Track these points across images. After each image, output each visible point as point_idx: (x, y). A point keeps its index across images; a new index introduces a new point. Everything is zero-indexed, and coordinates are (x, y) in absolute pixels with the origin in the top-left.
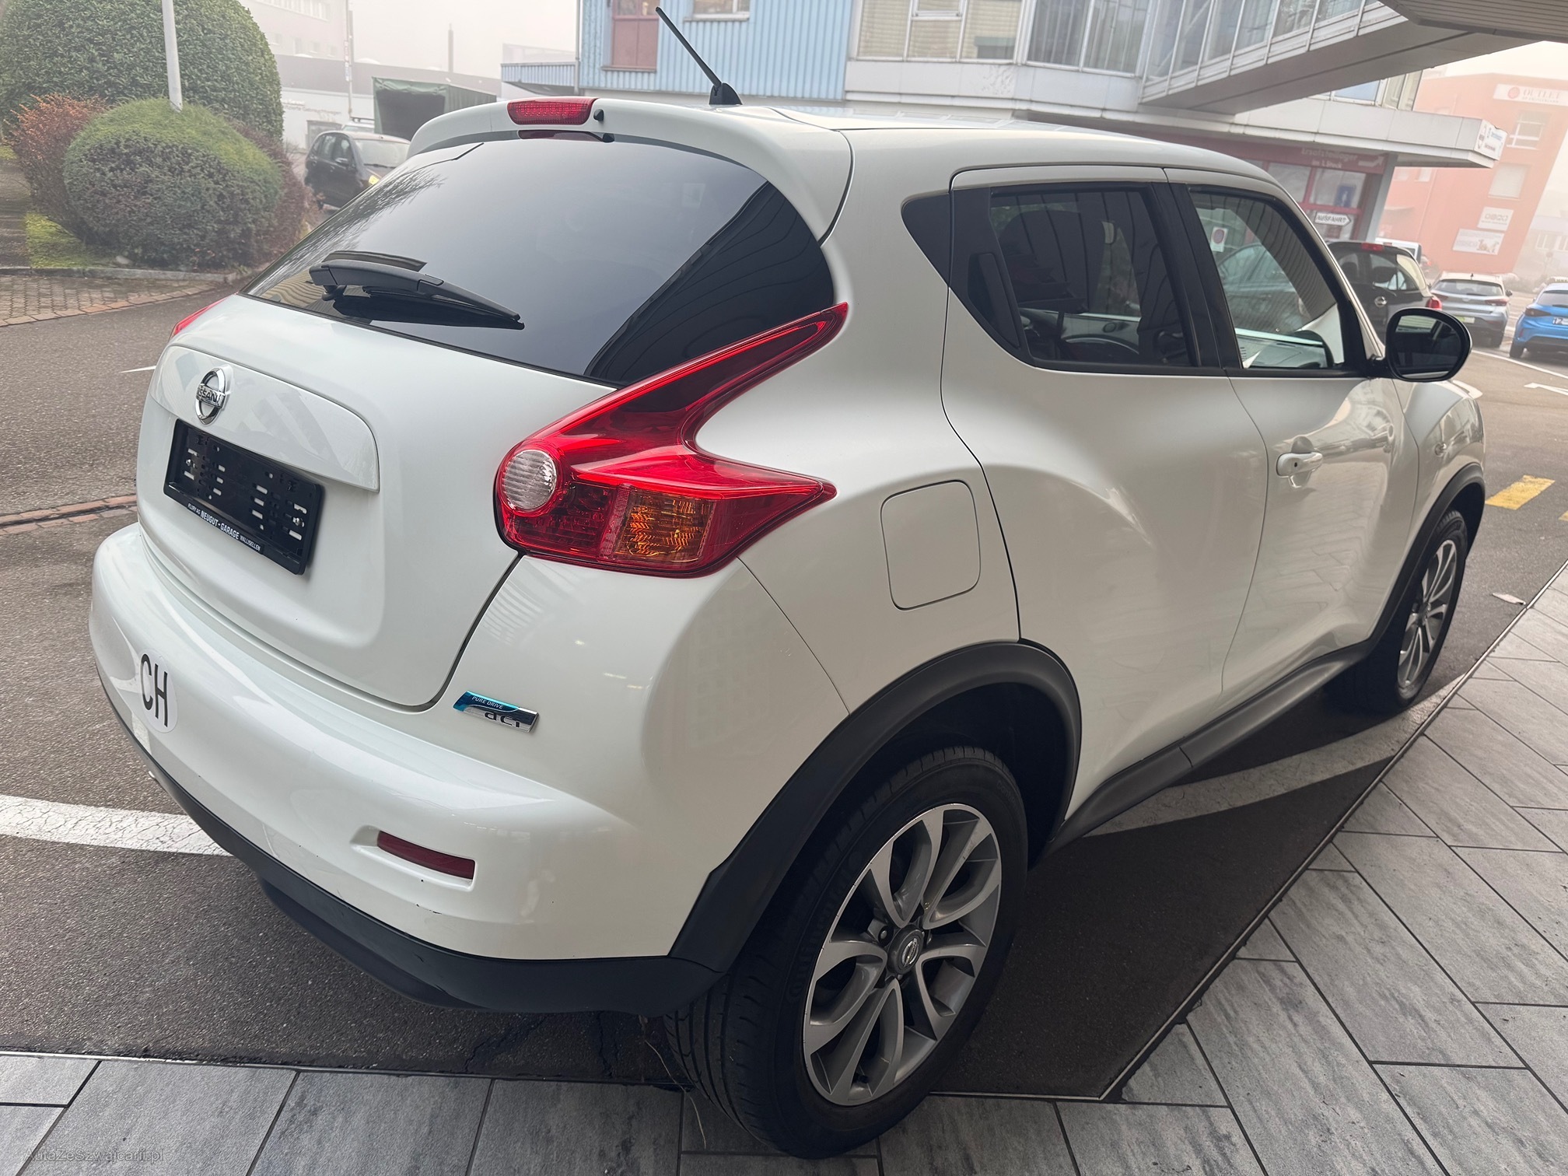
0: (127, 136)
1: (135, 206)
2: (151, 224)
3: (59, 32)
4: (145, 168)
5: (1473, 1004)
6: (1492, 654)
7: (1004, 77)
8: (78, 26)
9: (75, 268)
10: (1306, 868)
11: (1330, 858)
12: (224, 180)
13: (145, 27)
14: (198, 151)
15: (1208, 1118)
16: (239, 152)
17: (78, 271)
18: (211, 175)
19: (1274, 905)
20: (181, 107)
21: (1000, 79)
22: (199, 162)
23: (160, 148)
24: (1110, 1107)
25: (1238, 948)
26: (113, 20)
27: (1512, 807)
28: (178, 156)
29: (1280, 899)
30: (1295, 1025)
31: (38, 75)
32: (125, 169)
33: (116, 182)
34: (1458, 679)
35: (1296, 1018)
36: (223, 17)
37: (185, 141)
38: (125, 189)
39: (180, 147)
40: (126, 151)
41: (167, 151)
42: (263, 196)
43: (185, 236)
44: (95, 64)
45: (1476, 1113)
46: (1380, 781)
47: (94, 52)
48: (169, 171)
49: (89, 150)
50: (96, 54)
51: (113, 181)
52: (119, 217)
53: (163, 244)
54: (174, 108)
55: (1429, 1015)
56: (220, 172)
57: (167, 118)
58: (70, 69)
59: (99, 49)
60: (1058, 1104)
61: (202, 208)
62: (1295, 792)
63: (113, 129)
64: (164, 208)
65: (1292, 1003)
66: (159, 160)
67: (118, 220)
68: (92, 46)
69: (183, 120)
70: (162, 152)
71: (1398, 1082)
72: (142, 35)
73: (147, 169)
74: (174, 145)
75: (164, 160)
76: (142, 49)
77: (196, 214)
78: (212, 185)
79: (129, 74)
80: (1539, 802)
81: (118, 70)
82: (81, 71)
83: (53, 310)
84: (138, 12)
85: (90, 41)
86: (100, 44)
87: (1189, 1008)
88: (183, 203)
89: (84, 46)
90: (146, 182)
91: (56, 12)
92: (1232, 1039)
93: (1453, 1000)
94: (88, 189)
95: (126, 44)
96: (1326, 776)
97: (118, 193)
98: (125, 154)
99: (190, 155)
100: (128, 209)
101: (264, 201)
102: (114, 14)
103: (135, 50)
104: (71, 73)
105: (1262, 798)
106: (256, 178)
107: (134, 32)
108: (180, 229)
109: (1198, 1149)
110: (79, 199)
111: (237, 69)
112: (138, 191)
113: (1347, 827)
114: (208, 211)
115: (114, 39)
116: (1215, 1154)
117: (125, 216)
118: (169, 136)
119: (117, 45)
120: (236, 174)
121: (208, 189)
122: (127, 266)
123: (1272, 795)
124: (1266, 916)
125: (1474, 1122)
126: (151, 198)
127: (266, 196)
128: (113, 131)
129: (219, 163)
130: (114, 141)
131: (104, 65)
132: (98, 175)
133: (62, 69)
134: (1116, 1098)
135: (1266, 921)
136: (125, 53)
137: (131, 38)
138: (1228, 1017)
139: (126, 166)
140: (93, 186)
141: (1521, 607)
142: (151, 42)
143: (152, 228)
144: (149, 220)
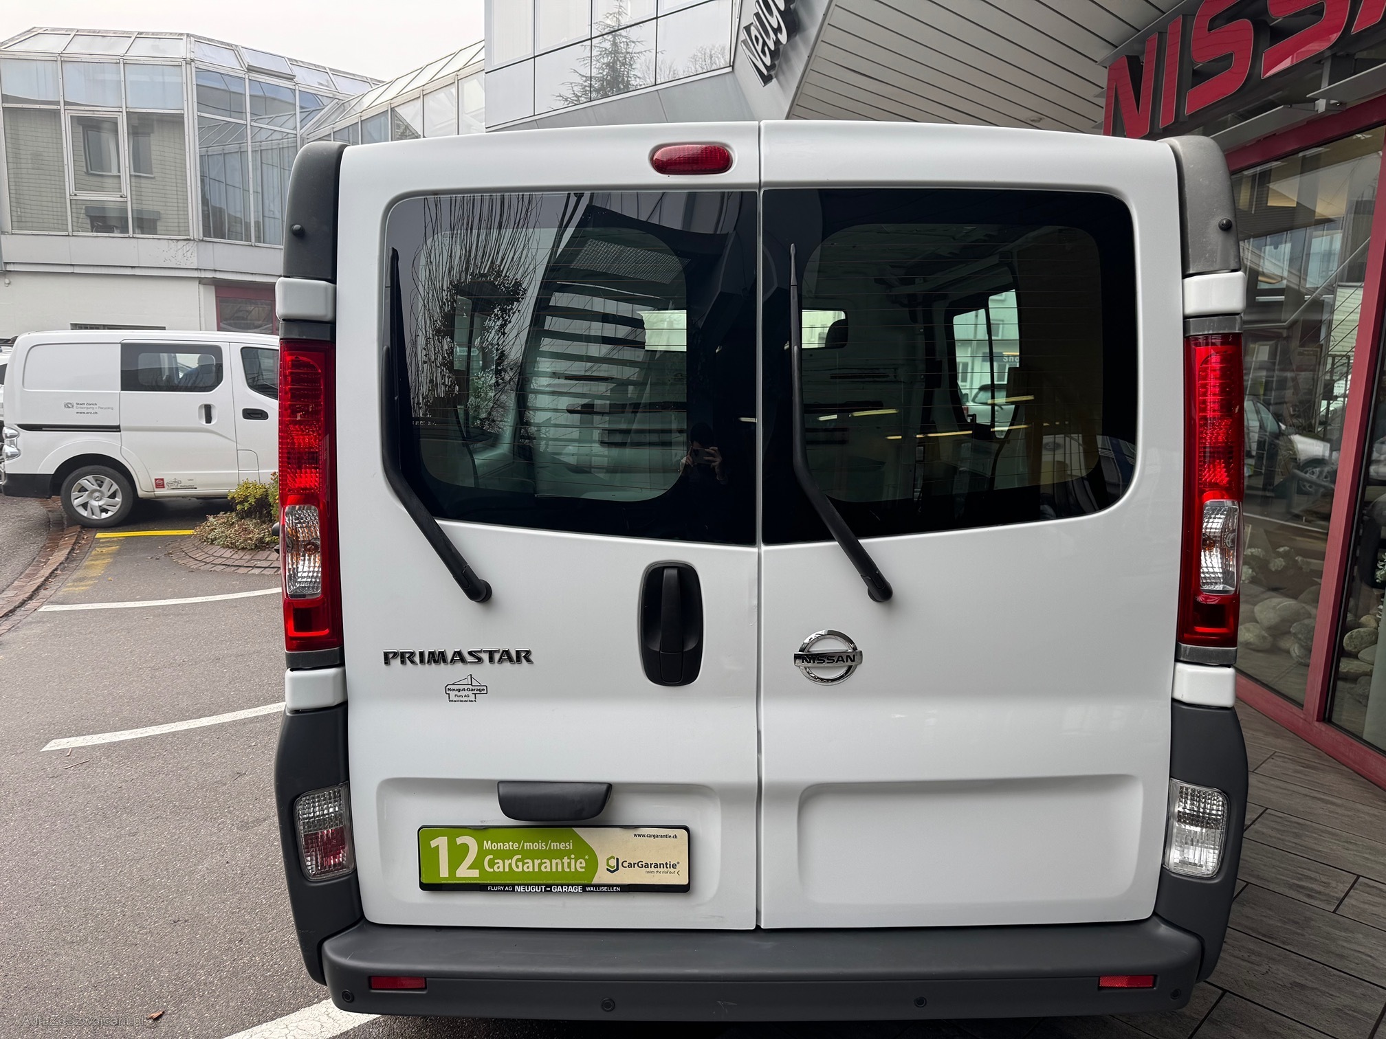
7: (185, 251)
21: (180, 253)
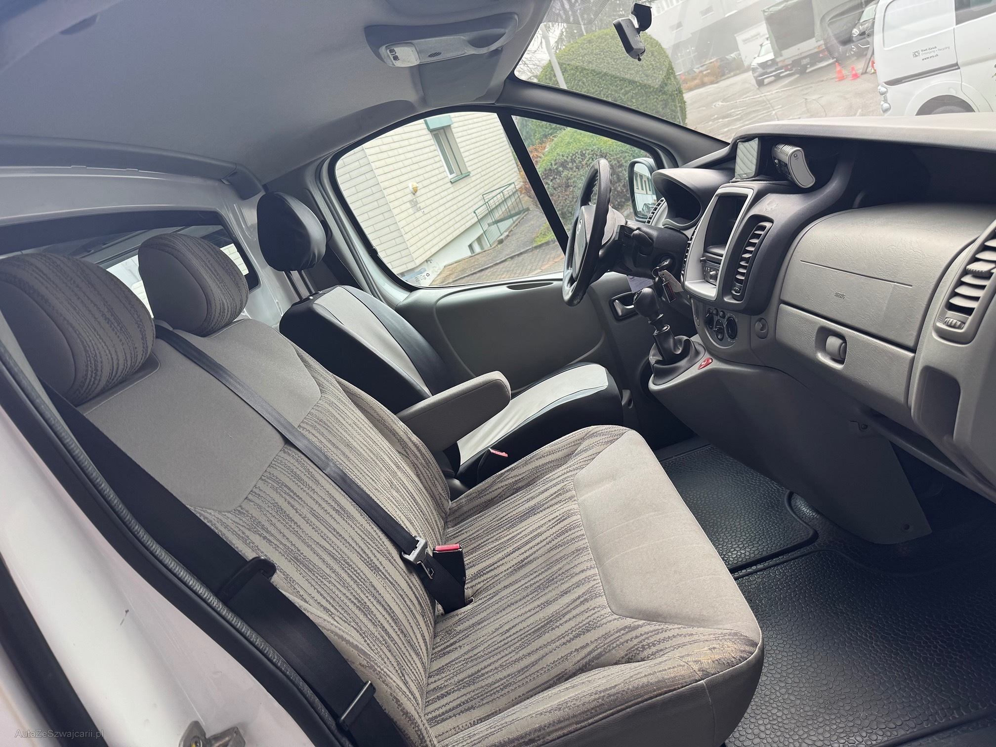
0: (555, 158)
33: (555, 186)
40: (555, 167)
90: (568, 180)
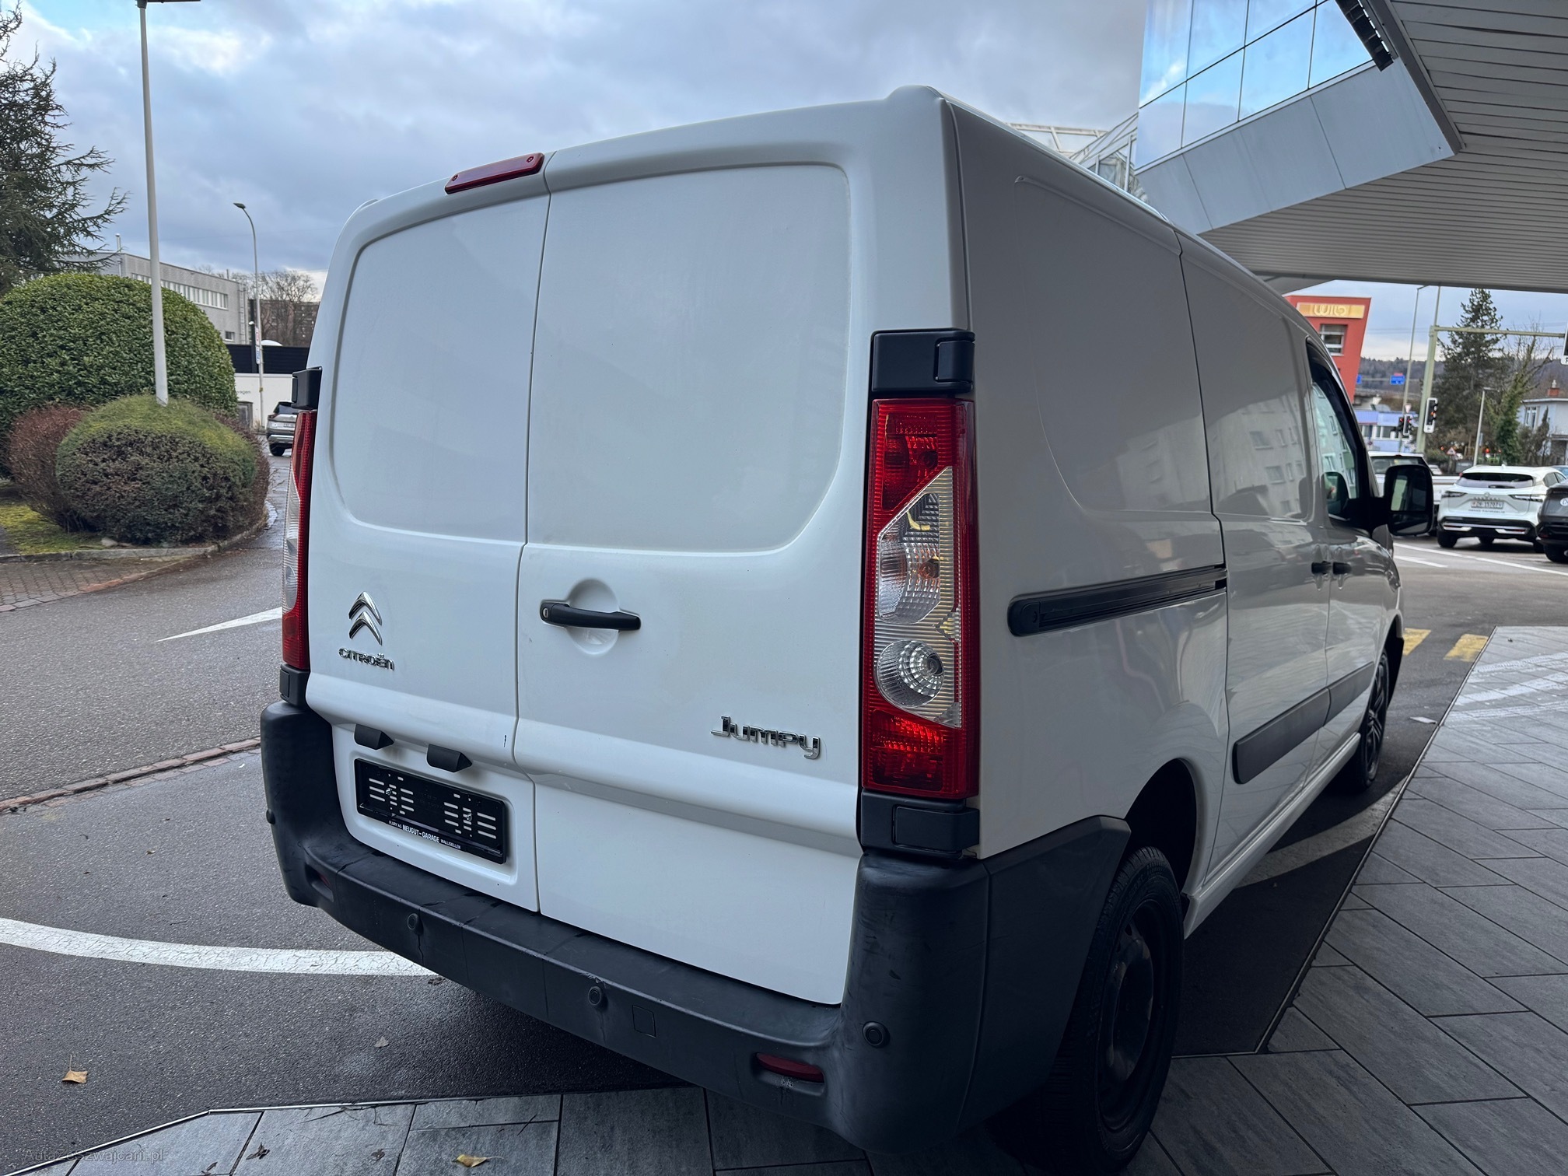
1: (125, 491)
2: (139, 507)
3: (33, 342)
4: (135, 457)
5: (1483, 978)
6: (1424, 760)
8: (51, 335)
9: (63, 552)
10: (1339, 910)
11: (1352, 901)
12: (208, 463)
13: (115, 333)
14: (184, 439)
15: (1331, 1056)
16: (221, 437)
17: (66, 555)
18: (196, 459)
19: (1326, 933)
20: (166, 402)
22: (186, 448)
23: (150, 439)
24: (1263, 1056)
25: (1310, 962)
26: (84, 328)
27: (1471, 860)
28: (166, 445)
29: (1328, 930)
30: (1367, 1001)
31: (10, 380)
32: (117, 459)
34: (1404, 780)
35: (1366, 997)
36: (185, 319)
37: (173, 431)
38: (116, 477)
39: (168, 438)
41: (157, 440)
42: (241, 474)
43: (169, 516)
44: (66, 367)
45: (1505, 1038)
46: (1371, 851)
47: (66, 356)
48: (159, 458)
49: (82, 444)
50: (68, 358)
51: (104, 470)
52: (108, 502)
53: (148, 524)
54: (160, 403)
55: (1455, 987)
56: (207, 456)
57: (155, 412)
58: (43, 373)
59: (72, 354)
60: (1228, 1057)
61: (188, 489)
62: (1311, 863)
63: (104, 424)
64: (152, 491)
65: (1360, 989)
66: (149, 450)
67: (107, 505)
68: (64, 351)
69: (169, 413)
70: (152, 442)
71: (1448, 1026)
72: (111, 339)
73: (137, 458)
74: (162, 436)
75: (154, 449)
76: (111, 352)
77: (181, 495)
78: (199, 468)
79: (98, 374)
80: (1489, 855)
81: (88, 371)
82: (52, 374)
83: (54, 591)
84: (108, 320)
85: (62, 347)
86: (72, 349)
87: (1292, 998)
88: (170, 486)
89: (56, 352)
91: (30, 324)
92: (1329, 1013)
93: (1469, 977)
94: (80, 478)
95: (96, 348)
96: (1330, 851)
97: (109, 481)
98: (117, 446)
99: (177, 443)
100: (118, 495)
101: (242, 477)
102: (86, 323)
103: (105, 353)
104: (43, 377)
105: (1290, 870)
106: (236, 459)
107: (104, 337)
108: (166, 510)
109: (1331, 1073)
110: (70, 488)
111: (198, 363)
112: (129, 478)
113: (1358, 881)
114: (193, 491)
115: (85, 344)
116: (1342, 1074)
117: (114, 501)
118: (159, 427)
119: (87, 350)
120: (218, 456)
121: (193, 472)
122: (112, 547)
123: (1296, 867)
124: (1323, 940)
125: (1505, 1043)
126: (140, 483)
127: (244, 474)
128: (105, 426)
129: (204, 447)
130: (106, 435)
131: (74, 367)
132: (91, 465)
133: (35, 373)
134: (1265, 1050)
135: (1324, 943)
136: (95, 356)
137: (101, 342)
138: (1321, 1002)
139: (118, 456)
140: (85, 475)
141: (1435, 726)
142: (119, 345)
143: (139, 510)
144: (137, 503)
